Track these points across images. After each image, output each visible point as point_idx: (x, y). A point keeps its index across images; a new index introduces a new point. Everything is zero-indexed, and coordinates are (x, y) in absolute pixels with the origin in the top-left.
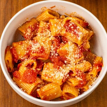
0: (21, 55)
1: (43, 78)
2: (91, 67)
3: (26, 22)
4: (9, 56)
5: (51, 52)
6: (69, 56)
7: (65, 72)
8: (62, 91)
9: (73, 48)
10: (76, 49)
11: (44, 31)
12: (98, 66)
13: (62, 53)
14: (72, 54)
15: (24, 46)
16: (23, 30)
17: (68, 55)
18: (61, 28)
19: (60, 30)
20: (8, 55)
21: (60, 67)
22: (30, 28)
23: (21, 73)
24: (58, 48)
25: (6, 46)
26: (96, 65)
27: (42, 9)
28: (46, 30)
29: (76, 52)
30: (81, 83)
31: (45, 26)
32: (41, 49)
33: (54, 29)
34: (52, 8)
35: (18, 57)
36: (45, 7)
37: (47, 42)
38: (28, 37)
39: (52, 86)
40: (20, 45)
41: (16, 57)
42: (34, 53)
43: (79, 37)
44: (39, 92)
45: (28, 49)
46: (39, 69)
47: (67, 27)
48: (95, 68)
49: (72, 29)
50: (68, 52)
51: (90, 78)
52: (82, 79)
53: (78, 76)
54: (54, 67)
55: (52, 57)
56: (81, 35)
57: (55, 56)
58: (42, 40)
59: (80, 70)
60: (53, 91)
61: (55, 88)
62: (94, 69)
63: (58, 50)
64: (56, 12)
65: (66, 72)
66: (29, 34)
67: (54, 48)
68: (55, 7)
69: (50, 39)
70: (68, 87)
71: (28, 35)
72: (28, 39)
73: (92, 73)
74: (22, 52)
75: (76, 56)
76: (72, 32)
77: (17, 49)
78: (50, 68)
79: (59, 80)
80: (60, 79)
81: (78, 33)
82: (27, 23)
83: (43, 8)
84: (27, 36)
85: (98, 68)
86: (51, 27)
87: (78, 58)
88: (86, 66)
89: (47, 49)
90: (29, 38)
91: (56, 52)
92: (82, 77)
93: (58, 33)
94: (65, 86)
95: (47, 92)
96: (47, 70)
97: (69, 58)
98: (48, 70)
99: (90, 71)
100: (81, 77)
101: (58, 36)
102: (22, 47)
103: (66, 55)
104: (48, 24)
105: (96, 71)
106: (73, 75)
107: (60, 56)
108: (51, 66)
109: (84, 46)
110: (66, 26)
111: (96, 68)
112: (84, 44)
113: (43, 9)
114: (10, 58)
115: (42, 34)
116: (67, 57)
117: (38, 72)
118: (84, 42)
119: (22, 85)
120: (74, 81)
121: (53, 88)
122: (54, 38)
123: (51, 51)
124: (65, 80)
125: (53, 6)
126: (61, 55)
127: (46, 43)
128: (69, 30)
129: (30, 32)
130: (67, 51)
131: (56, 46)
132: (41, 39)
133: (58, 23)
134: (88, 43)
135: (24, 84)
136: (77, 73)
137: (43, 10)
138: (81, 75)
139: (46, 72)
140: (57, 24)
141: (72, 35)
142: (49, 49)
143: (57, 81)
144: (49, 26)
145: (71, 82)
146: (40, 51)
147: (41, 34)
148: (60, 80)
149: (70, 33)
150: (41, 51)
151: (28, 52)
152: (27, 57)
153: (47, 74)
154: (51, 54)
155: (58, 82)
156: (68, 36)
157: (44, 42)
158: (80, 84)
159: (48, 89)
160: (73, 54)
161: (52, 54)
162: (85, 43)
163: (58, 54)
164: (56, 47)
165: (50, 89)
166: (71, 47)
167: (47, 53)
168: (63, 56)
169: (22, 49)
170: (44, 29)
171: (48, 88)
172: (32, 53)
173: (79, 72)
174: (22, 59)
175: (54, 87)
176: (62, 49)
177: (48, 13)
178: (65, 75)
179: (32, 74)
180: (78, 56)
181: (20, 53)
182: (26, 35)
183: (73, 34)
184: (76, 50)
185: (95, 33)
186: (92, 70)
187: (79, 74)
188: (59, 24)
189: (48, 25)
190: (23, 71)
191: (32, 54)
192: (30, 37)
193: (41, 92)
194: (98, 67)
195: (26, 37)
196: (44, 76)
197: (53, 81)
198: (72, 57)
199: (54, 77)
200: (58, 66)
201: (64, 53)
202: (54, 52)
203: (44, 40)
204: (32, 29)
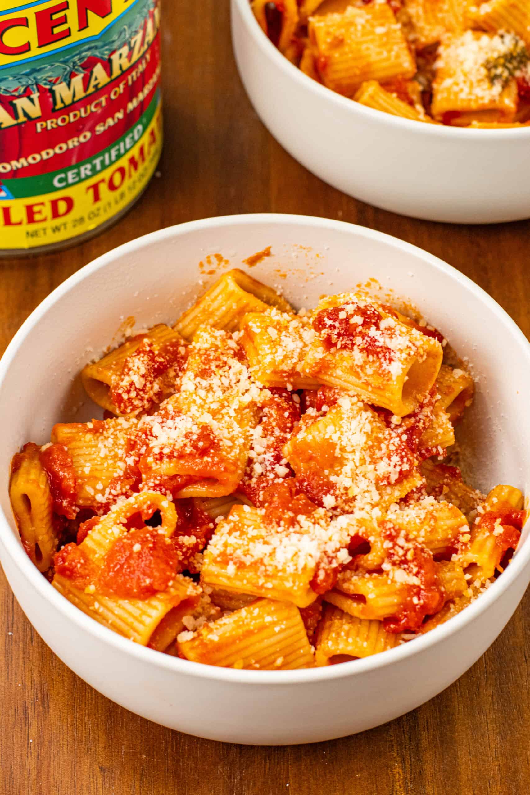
0: (93, 478)
1: (211, 574)
2: (466, 528)
3: (122, 345)
4: (33, 476)
5: (250, 461)
6: (348, 469)
7: (326, 539)
8: (313, 649)
9: (368, 428)
10: (380, 435)
11: (213, 368)
12: (499, 520)
13: (311, 458)
14: (363, 461)
15: (111, 441)
16: (110, 368)
17: (342, 465)
18: (300, 345)
19: (296, 355)
20: (28, 473)
21: (301, 518)
22: (144, 352)
23: (95, 552)
24: (288, 436)
25: (20, 444)
26: (491, 517)
27: (201, 265)
28: (225, 363)
29: (380, 449)
30: (415, 600)
31: (219, 343)
32: (199, 440)
33: (266, 348)
34: (253, 261)
35: (81, 487)
36: (219, 258)
37: (233, 414)
38: (133, 394)
39: (260, 616)
40: (89, 436)
41: (71, 483)
42: (166, 460)
43: (391, 360)
44: (192, 648)
45: (131, 446)
46: (189, 540)
47: (329, 322)
48: (488, 534)
49: (356, 326)
50: (338, 453)
51: (465, 584)
52: (416, 575)
53: (394, 564)
54: (267, 520)
55: (259, 483)
56: (401, 351)
57: (272, 476)
58: (207, 406)
59: (403, 533)
60: (266, 643)
61: (274, 623)
62: (482, 535)
63: (287, 449)
64: (273, 291)
65: (330, 539)
66: (139, 382)
67: (265, 442)
68: (267, 253)
69: (247, 399)
70: (346, 627)
71: (132, 384)
72: (134, 408)
73: (471, 556)
74: (99, 467)
75: (383, 468)
76: (358, 340)
77: (77, 452)
78: (249, 526)
79: (295, 575)
80: (300, 566)
81: (388, 341)
82: (128, 344)
83: (209, 262)
84: (128, 392)
85: (499, 529)
86: (248, 347)
87: (394, 477)
88: (435, 519)
89: (232, 439)
90: (136, 402)
91: (278, 458)
92: (420, 567)
93: (286, 369)
94: (328, 623)
95: (233, 649)
96: (230, 533)
97: (347, 483)
98: (238, 533)
99: (458, 546)
100: (412, 565)
101: (285, 389)
102: (100, 445)
103: (332, 466)
104: (236, 335)
105: (490, 544)
106: (371, 559)
107: (299, 476)
108: (254, 517)
109: (421, 425)
110: (326, 319)
111: (492, 529)
112: (420, 416)
113: (207, 268)
114: (36, 482)
115: (205, 383)
116: (333, 479)
117: (184, 554)
118: (422, 406)
119: (101, 610)
120: (375, 586)
121: (263, 628)
122: (268, 393)
123: (253, 454)
124: (327, 575)
125: (260, 250)
126: (302, 467)
127: (227, 418)
128: (339, 335)
129: (143, 371)
130: (333, 446)
131: (277, 432)
132: (199, 401)
133: (286, 328)
134: (444, 418)
135: (111, 604)
136: (388, 544)
137: (211, 272)
138: (410, 556)
139: (226, 545)
140: (281, 328)
141: (358, 357)
142: (242, 441)
143: (282, 579)
144: (242, 348)
145: (360, 598)
146: (195, 447)
147: (198, 379)
148: (300, 572)
149: (345, 353)
150: (201, 444)
151: (130, 461)
152: (128, 487)
153: (229, 550)
154: (252, 470)
155: (288, 585)
156: (339, 372)
157: (214, 414)
158: (407, 607)
159: (240, 631)
160: (368, 460)
161: (258, 469)
162: (427, 411)
163: (288, 465)
164: (277, 438)
165: (249, 633)
166: (354, 423)
167: (232, 456)
168: (317, 473)
169: (103, 452)
170: (217, 359)
171: (239, 627)
172: (150, 459)
173: (401, 541)
174: (100, 498)
175: (268, 619)
176: (310, 438)
177: (232, 286)
178: (325, 552)
179: (153, 549)
180: (391, 469)
181: (91, 471)
182: (125, 383)
183: (361, 351)
184: (379, 441)
185: (477, 380)
186: (471, 541)
187: (401, 552)
188: (291, 329)
189: (238, 343)
190: (107, 543)
191: (154, 467)
192: (142, 399)
193: (204, 644)
194: (501, 524)
195: (125, 396)
196: (215, 561)
197: (261, 581)
198: (360, 478)
199: (266, 561)
200: (290, 514)
201: (318, 455)
202: (269, 456)
203: (215, 406)
204: (152, 359)
